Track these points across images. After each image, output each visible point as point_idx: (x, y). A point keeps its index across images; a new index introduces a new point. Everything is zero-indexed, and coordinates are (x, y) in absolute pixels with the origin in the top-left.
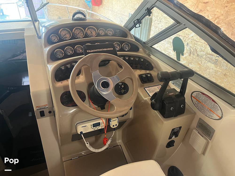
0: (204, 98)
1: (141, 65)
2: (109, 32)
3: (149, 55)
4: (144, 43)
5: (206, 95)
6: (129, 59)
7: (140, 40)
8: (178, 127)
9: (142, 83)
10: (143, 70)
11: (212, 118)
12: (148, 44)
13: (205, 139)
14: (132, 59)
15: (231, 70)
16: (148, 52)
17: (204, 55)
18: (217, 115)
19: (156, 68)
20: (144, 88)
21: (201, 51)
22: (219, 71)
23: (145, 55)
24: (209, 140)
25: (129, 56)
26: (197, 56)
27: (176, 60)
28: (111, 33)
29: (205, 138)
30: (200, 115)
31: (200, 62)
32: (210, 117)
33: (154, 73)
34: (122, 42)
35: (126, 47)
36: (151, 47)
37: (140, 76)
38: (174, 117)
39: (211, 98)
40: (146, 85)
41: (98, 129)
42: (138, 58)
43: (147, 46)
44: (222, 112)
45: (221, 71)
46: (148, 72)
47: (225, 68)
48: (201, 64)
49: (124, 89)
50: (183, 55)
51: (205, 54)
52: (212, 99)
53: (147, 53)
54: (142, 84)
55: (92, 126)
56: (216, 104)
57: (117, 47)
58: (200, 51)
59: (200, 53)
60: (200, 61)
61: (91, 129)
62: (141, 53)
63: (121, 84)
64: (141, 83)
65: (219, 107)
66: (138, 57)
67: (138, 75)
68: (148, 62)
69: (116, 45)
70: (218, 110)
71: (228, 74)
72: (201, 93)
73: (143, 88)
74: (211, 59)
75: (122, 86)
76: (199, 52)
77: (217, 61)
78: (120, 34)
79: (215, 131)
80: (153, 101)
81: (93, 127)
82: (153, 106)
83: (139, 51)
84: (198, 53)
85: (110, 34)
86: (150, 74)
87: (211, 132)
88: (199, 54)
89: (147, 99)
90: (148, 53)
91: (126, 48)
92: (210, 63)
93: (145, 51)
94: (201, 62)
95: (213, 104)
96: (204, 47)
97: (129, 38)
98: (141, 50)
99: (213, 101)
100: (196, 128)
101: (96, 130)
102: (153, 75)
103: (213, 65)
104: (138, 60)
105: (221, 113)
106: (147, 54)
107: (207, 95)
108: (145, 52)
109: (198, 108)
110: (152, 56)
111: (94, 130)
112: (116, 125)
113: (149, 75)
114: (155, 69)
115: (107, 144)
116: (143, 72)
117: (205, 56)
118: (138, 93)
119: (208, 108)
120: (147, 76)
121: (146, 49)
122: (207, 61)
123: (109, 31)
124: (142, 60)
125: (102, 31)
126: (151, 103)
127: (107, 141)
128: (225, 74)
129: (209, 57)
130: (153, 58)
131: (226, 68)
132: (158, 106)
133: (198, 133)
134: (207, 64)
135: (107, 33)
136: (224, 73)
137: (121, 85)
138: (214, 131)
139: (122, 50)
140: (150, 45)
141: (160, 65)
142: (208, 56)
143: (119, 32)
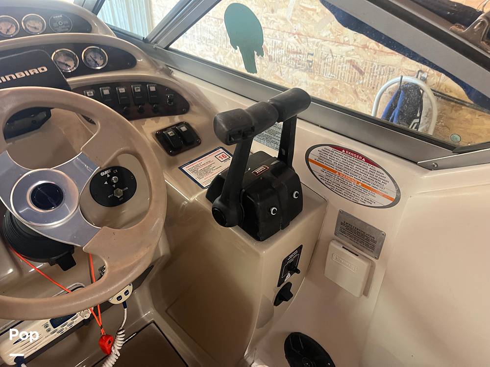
0: (342, 160)
1: (154, 104)
2: (31, 24)
3: (169, 73)
4: (145, 40)
5: (346, 150)
6: (113, 92)
7: (133, 35)
8: (296, 250)
9: (171, 154)
10: (161, 118)
11: (373, 205)
12: (156, 42)
13: (363, 259)
14: (122, 90)
15: (342, 78)
16: (162, 64)
17: (282, 56)
18: (384, 196)
19: (197, 104)
20: (180, 168)
21: (275, 49)
22: (320, 85)
23: (158, 73)
24: (373, 259)
25: (113, 85)
26: (270, 60)
27: (245, 72)
28: (38, 25)
29: (365, 258)
30: (338, 203)
31: (278, 73)
32: (367, 204)
33: (194, 119)
34: (78, 47)
35: (96, 58)
36: (167, 48)
37: (160, 136)
38: (282, 229)
39: (360, 155)
40: (182, 157)
41: (73, 325)
42: (140, 85)
43: (156, 48)
44: (396, 186)
45: (323, 83)
46: (177, 119)
47: (329, 76)
48: (281, 77)
49: (120, 185)
50: (261, 53)
51: (283, 53)
52: (363, 157)
53: (161, 67)
54: (171, 157)
55: (50, 326)
56: (377, 169)
57: (67, 65)
58: (272, 48)
59: (273, 52)
60: (278, 70)
61: (49, 337)
62: (144, 70)
63: (106, 172)
64: (168, 156)
65: (385, 175)
66: (139, 83)
67: (152, 133)
68: (171, 91)
69: (62, 59)
70: (385, 182)
71: (339, 86)
72: (331, 149)
73: (176, 169)
74: (298, 62)
75: (111, 177)
76: (271, 50)
77: (311, 64)
78: (66, 25)
79: (384, 235)
80: (217, 201)
81: (53, 329)
82: (221, 217)
83: (138, 66)
84: (269, 54)
85: (35, 28)
86: (187, 125)
87: (375, 239)
88: (273, 56)
89: (196, 197)
90: (163, 68)
91: (96, 62)
92: (298, 72)
93: (154, 61)
94: (281, 72)
95: (369, 170)
96: (278, 37)
97: (98, 33)
98: (140, 60)
99: (368, 161)
100: (336, 236)
101: (65, 331)
102: (193, 126)
103: (305, 74)
104: (139, 90)
105: (394, 189)
106: (162, 70)
107: (350, 151)
108: (154, 65)
109: (330, 187)
110: (177, 74)
111: (60, 334)
112: (126, 293)
113: (184, 129)
114: (193, 108)
115: (113, 351)
116: (164, 122)
117: (286, 58)
118: (167, 186)
119: (358, 183)
120: (178, 132)
121: (156, 58)
122: (291, 67)
123: (31, 21)
124: (153, 89)
125: (7, 23)
126: (213, 211)
127: (112, 342)
128: (332, 89)
129: (293, 59)
130: (181, 78)
131: (331, 75)
132: (233, 213)
133: (343, 247)
134: (294, 75)
135: (26, 27)
136: (330, 87)
137: (108, 176)
138: (382, 236)
139: (84, 69)
140: (162, 43)
141: (206, 94)
142: (292, 56)
143: (64, 18)
